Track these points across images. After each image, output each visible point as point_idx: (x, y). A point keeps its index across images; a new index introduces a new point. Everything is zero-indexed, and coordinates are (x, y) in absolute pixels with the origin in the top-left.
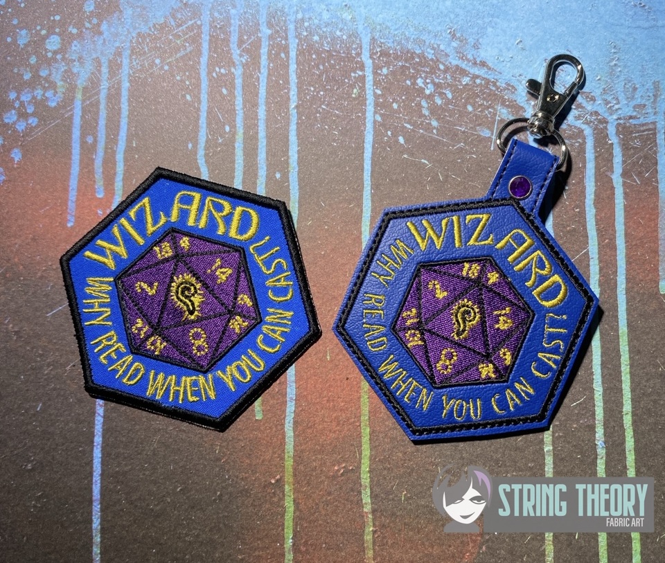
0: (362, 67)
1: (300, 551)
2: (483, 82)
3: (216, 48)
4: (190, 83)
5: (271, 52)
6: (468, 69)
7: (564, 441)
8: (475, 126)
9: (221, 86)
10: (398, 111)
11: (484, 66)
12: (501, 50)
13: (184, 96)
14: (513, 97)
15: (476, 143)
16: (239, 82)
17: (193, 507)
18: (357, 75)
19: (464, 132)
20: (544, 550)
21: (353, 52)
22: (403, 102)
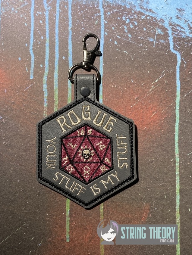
0: (99, 12)
1: (73, 217)
2: (150, 18)
3: (37, 4)
4: (27, 18)
5: (61, 5)
6: (144, 12)
7: (184, 170)
8: (147, 37)
9: (40, 20)
10: (114, 31)
11: (151, 11)
12: (158, 5)
13: (24, 24)
14: (163, 24)
15: (147, 44)
16: (47, 18)
17: (27, 198)
18: (97, 15)
19: (142, 39)
20: (176, 216)
21: (95, 5)
22: (116, 27)
